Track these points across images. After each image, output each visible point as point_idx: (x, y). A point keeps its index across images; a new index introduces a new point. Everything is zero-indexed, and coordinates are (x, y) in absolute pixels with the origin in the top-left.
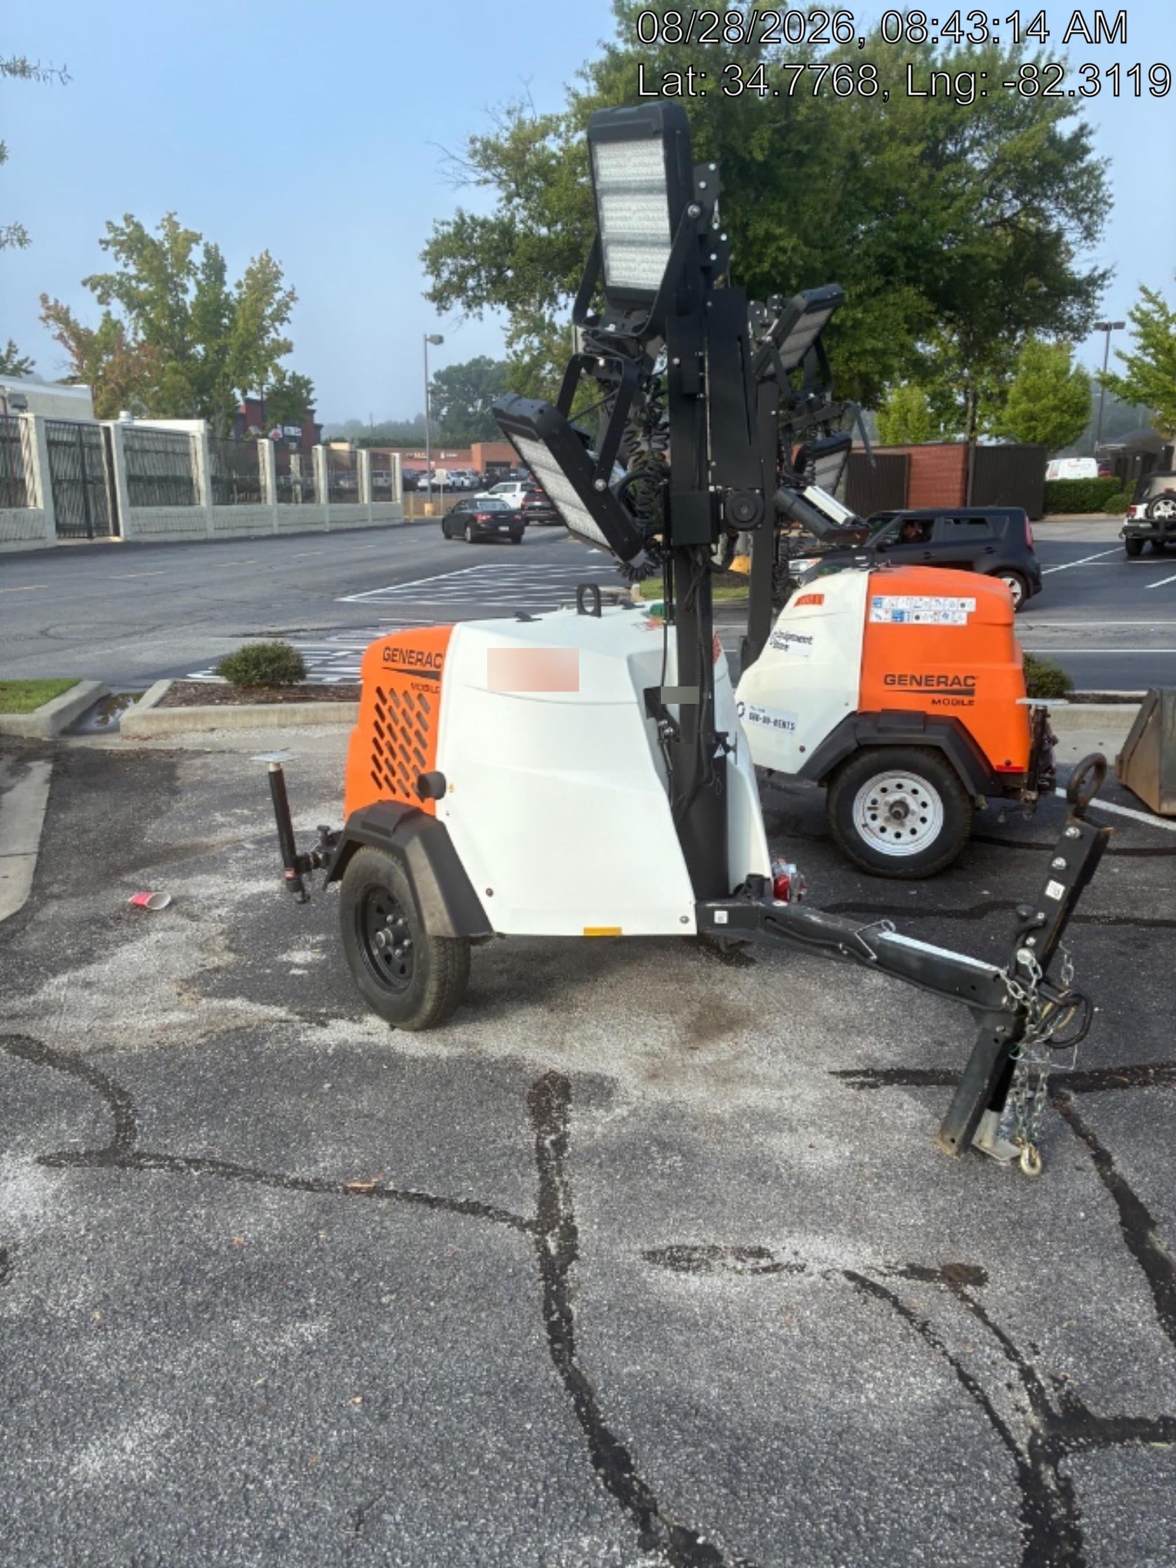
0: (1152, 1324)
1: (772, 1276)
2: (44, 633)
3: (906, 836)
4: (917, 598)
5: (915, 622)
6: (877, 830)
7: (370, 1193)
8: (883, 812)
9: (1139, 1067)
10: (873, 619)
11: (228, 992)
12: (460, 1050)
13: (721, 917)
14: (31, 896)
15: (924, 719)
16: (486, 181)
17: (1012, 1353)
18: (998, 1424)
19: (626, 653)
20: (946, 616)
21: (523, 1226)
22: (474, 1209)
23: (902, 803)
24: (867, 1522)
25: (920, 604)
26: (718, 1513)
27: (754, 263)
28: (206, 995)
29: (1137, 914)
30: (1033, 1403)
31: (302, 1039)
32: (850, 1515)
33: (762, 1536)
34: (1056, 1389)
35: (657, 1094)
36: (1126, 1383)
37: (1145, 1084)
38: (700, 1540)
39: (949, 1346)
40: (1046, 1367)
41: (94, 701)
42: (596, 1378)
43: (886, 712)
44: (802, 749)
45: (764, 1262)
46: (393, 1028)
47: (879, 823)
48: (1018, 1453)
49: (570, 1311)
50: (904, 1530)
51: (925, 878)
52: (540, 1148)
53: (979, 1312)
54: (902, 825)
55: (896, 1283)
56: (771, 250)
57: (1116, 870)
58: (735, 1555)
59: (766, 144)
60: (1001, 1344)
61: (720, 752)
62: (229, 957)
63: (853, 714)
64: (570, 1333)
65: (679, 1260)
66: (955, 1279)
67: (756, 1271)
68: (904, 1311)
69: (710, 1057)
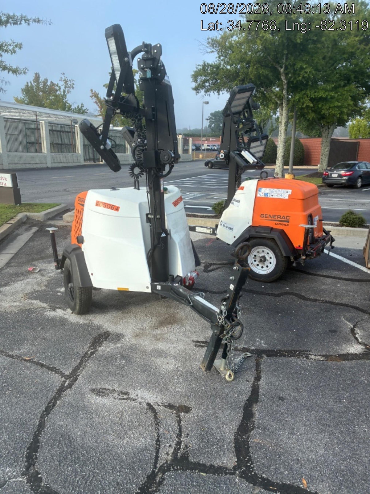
0: (232, 434)
1: (125, 401)
2: (65, 190)
3: (265, 268)
4: (273, 189)
5: (271, 197)
6: (256, 265)
7: (27, 361)
8: (258, 259)
9: (294, 351)
10: (258, 195)
11: (35, 298)
12: (86, 322)
13: (159, 288)
14: (4, 266)
15: (272, 229)
16: (213, 52)
17: (179, 436)
18: (157, 457)
19: (139, 202)
20: (281, 195)
21: (63, 375)
22: (52, 369)
23: (264, 257)
24: (92, 480)
25: (273, 191)
26: (51, 469)
27: (297, 77)
28: (29, 298)
29: (334, 301)
30: (173, 453)
31: (45, 313)
32: (89, 477)
33: (57, 478)
34: (184, 449)
35: (134, 341)
36: (208, 451)
37: (292, 356)
38: (39, 476)
39: (161, 431)
40: (187, 442)
41: (63, 210)
42: (48, 424)
43: (260, 227)
44: (235, 237)
45: (125, 397)
46: (72, 313)
47: (257, 263)
48: (155, 467)
49: (57, 403)
50: (101, 484)
51: (270, 282)
52: (86, 353)
53: (179, 422)
54: (264, 264)
55: (160, 409)
56: (302, 72)
57: (339, 285)
58: (46, 482)
59: (302, 37)
60: (178, 433)
61: (163, 235)
62: (44, 288)
63: (250, 226)
64: (51, 410)
65: (100, 392)
66: (180, 410)
67: (120, 399)
68: (156, 418)
69: (159, 332)
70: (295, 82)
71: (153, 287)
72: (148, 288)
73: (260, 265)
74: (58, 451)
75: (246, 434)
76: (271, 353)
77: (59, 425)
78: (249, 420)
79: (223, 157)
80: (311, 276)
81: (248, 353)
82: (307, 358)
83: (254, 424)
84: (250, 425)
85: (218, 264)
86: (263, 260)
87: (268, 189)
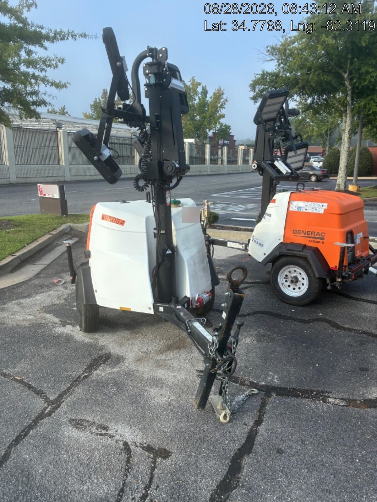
0: (209, 491)
1: (101, 437)
3: (297, 290)
4: (307, 203)
5: (305, 211)
6: (287, 286)
7: (17, 381)
8: (289, 279)
9: (311, 391)
11: (50, 312)
12: (92, 341)
13: (161, 309)
14: (34, 277)
15: (305, 246)
16: (272, 60)
17: (148, 487)
19: (146, 216)
20: (316, 209)
21: (47, 400)
22: (39, 393)
23: (296, 278)
25: (307, 204)
28: (46, 312)
31: (54, 329)
35: (133, 367)
37: (308, 398)
39: (129, 479)
40: (154, 496)
42: (13, 456)
43: (292, 243)
44: (265, 254)
45: (104, 432)
46: (80, 330)
47: (288, 283)
49: (30, 432)
51: (302, 306)
52: (79, 377)
53: (153, 469)
54: (296, 285)
55: (136, 451)
56: (368, 77)
59: (367, 41)
60: (147, 483)
61: (169, 252)
62: (62, 301)
63: (281, 243)
64: (21, 440)
65: (78, 424)
66: (159, 454)
67: (97, 434)
68: (128, 461)
69: (163, 357)
70: (360, 87)
71: (156, 308)
72: (150, 309)
73: (292, 287)
74: (12, 489)
75: (225, 493)
76: (282, 392)
77: (24, 458)
78: (235, 475)
79: (255, 168)
80: (352, 301)
81: (254, 390)
82: (324, 401)
83: (238, 482)
84: (234, 482)
85: (250, 283)
86: (295, 280)
87: (302, 202)
